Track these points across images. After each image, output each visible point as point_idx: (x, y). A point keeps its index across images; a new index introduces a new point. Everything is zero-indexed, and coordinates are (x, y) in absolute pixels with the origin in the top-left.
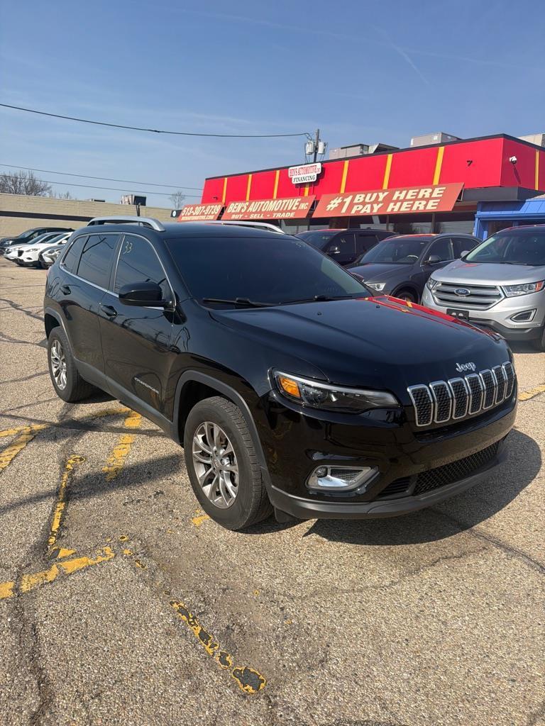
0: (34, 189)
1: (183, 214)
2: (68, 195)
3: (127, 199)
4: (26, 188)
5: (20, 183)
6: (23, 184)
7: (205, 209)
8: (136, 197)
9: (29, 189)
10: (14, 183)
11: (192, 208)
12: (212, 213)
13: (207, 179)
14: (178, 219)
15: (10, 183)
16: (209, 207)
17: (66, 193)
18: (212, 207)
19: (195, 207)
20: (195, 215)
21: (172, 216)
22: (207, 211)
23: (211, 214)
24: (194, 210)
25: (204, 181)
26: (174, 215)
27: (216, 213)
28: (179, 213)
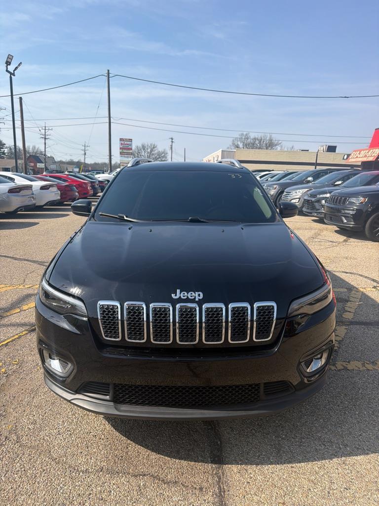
0: (270, 145)
1: (351, 157)
2: (293, 147)
3: (323, 148)
4: (266, 144)
5: (263, 142)
6: (265, 143)
7: (368, 152)
8: (329, 147)
9: (268, 145)
10: (260, 142)
11: (358, 152)
12: (373, 155)
13: (376, 129)
14: (347, 160)
15: (257, 142)
16: (372, 150)
17: (291, 147)
18: (374, 150)
19: (360, 151)
20: (360, 157)
21: (344, 159)
22: (369, 153)
23: (371, 156)
24: (359, 154)
25: (374, 131)
26: (345, 158)
27: (376, 155)
28: (348, 156)
